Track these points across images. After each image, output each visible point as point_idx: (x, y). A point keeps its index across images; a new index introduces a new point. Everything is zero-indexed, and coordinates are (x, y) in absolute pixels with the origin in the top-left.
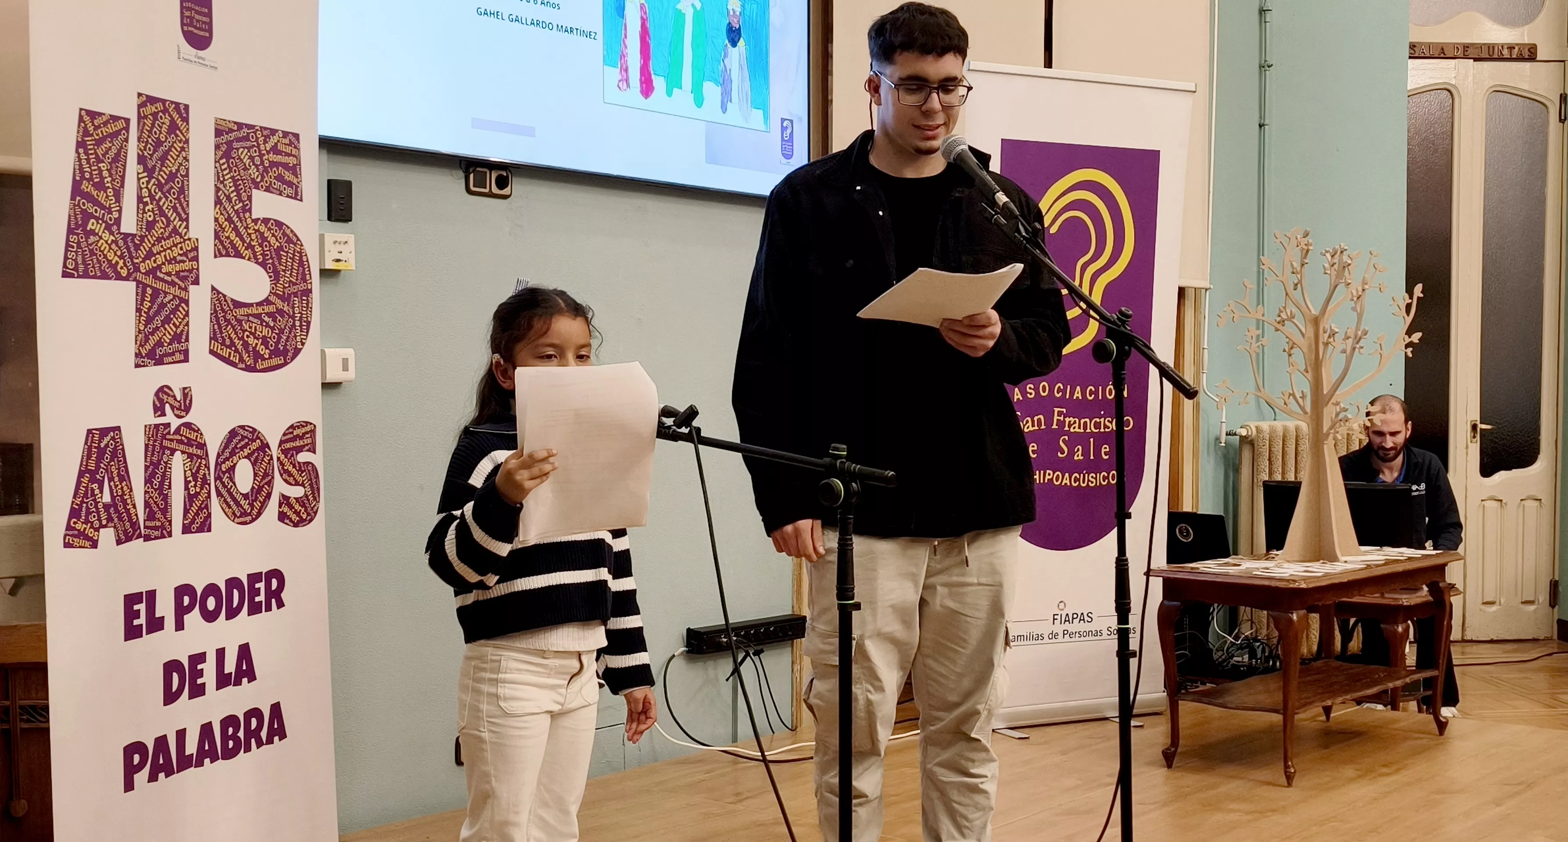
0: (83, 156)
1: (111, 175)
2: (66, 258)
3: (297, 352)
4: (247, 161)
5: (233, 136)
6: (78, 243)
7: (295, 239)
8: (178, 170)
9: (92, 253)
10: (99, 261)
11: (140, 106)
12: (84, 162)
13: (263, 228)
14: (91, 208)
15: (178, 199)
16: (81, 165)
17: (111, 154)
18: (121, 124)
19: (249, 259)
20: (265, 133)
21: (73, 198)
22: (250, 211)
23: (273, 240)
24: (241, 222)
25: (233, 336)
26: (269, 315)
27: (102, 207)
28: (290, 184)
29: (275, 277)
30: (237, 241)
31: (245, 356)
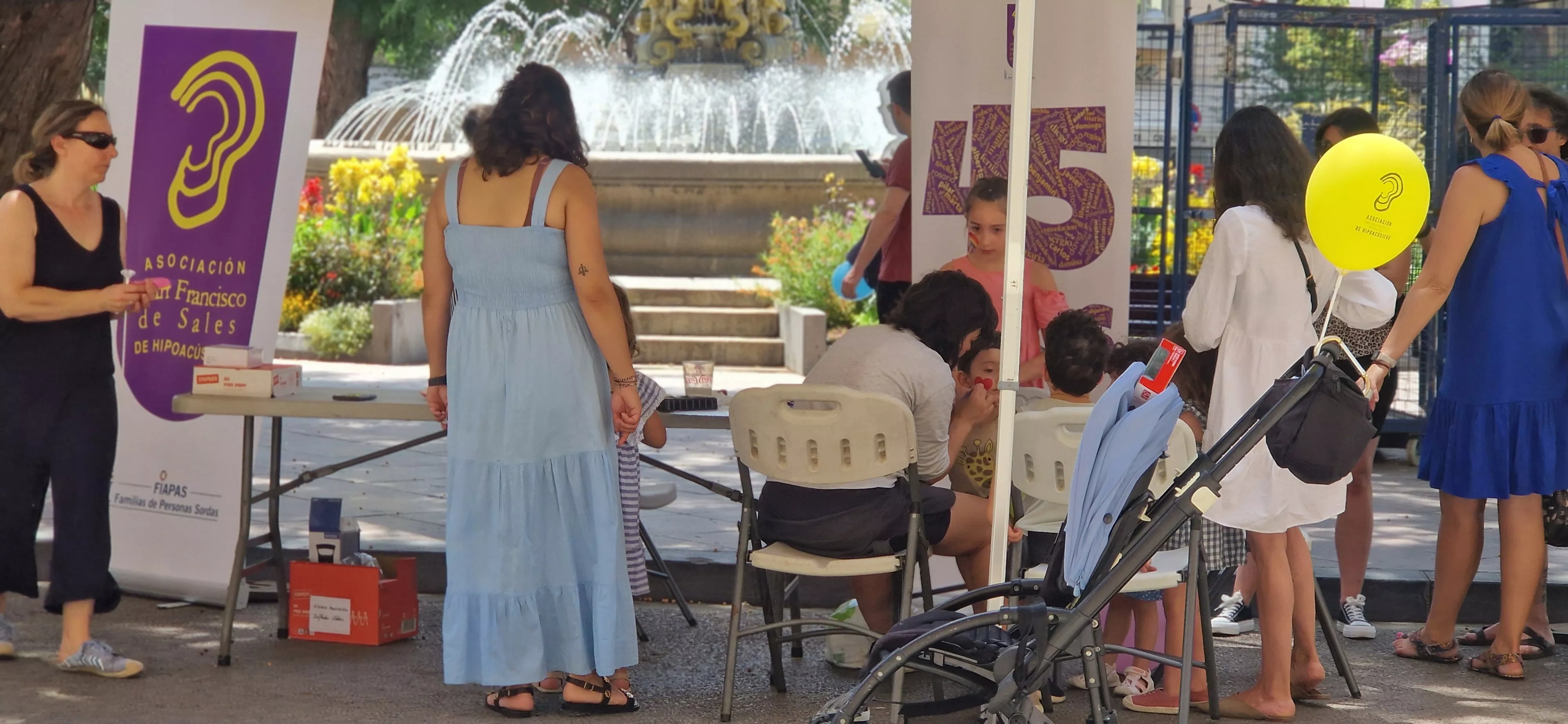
0: (937, 148)
1: (954, 155)
2: (925, 204)
3: (1094, 257)
4: (1056, 132)
5: (1045, 118)
6: (933, 196)
7: (1097, 180)
8: (1002, 146)
9: (941, 200)
10: (945, 205)
11: (974, 114)
12: (937, 151)
13: (1068, 175)
14: (940, 175)
15: (1002, 163)
16: (935, 153)
17: (955, 144)
18: (961, 126)
19: (1056, 196)
20: (1073, 111)
21: (930, 171)
22: (1058, 164)
23: (1076, 182)
24: (1050, 171)
25: (1040, 246)
26: (1070, 232)
27: (948, 174)
28: (1094, 142)
29: (1077, 206)
30: (1047, 186)
31: (1050, 259)
